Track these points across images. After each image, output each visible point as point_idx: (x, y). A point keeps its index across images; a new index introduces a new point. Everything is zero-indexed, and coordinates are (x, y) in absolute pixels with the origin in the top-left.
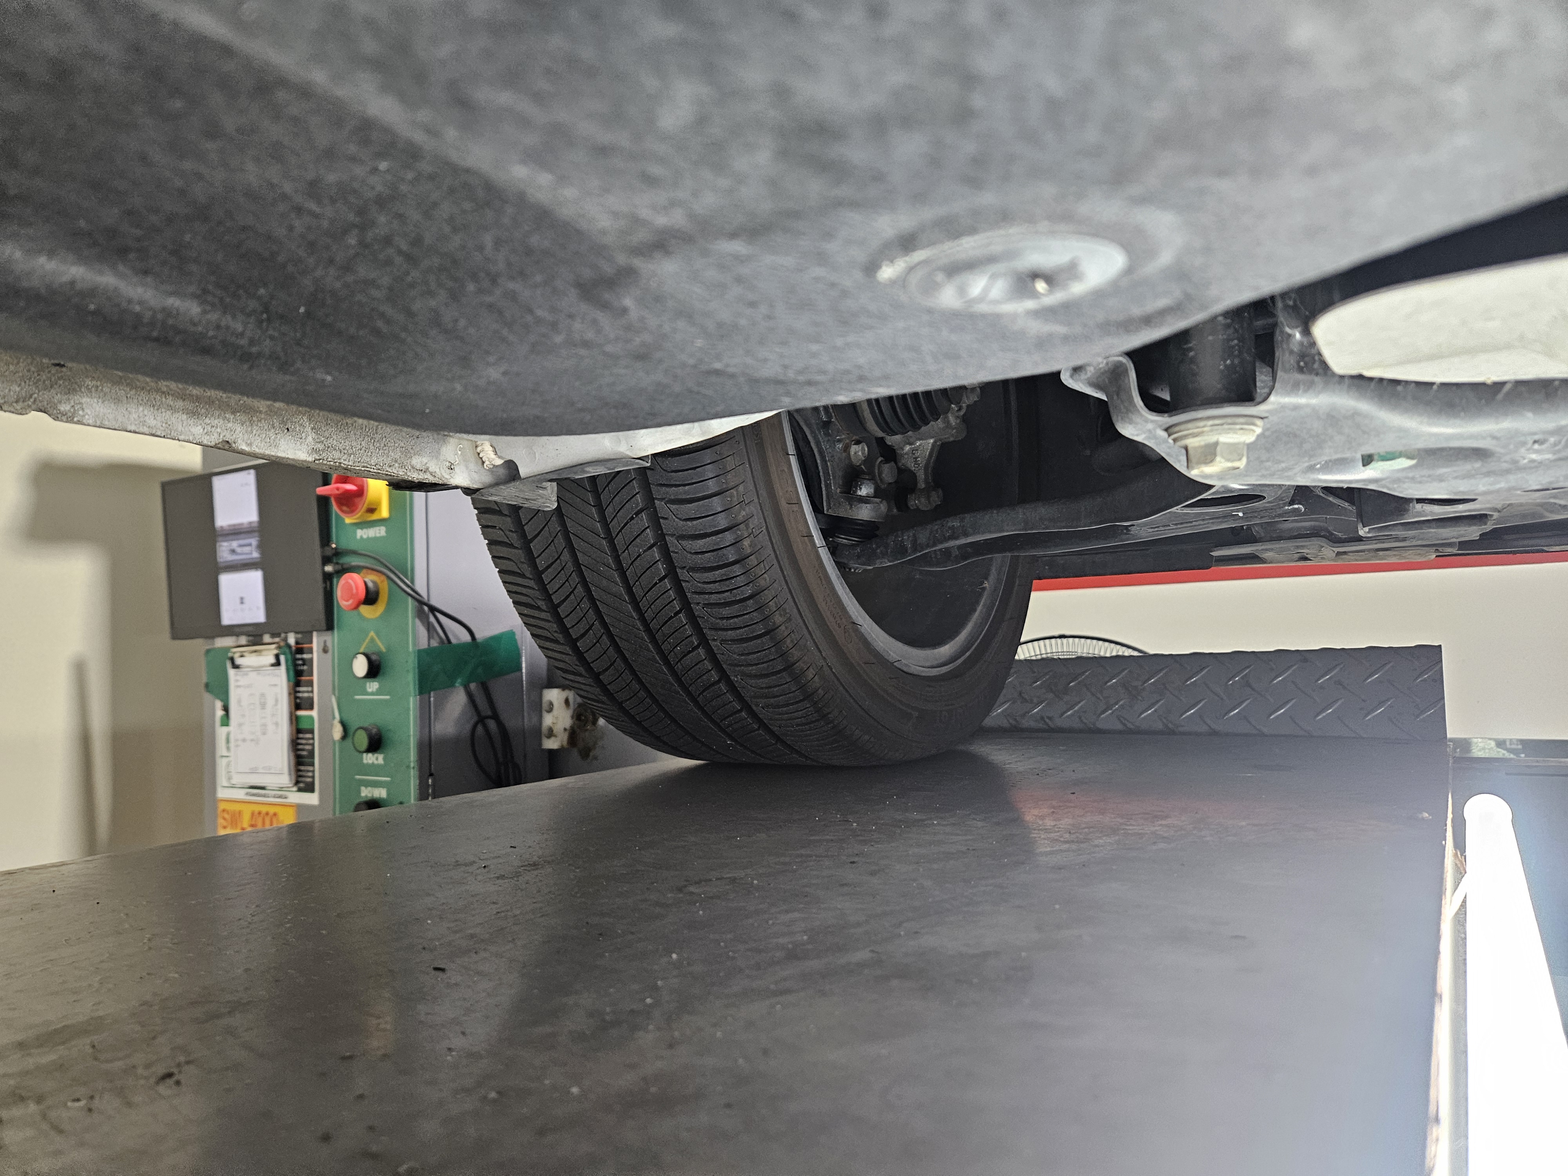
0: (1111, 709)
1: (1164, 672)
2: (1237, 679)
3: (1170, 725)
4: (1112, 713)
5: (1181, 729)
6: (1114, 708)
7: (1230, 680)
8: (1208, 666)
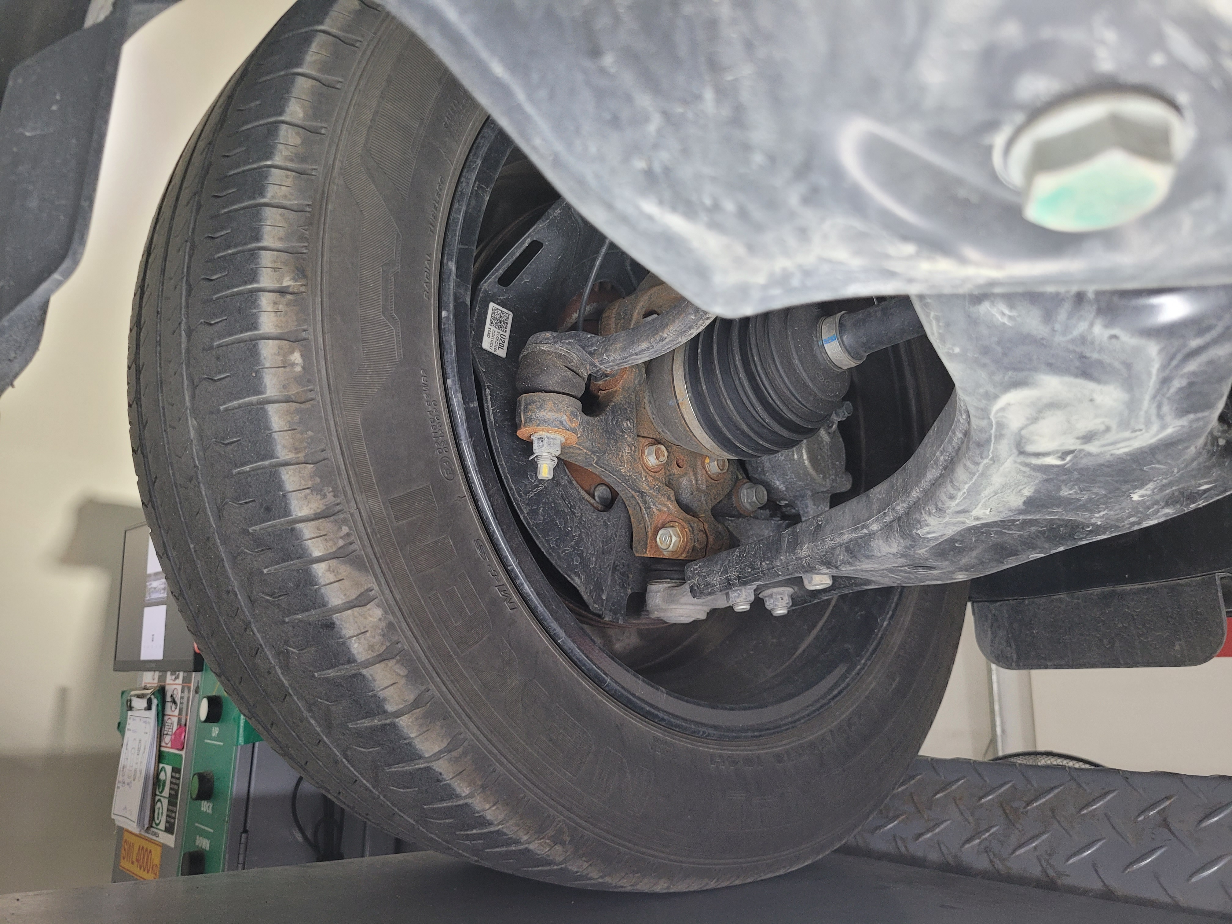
0: (979, 838)
1: (1056, 791)
2: (1152, 813)
3: (1051, 873)
4: (980, 843)
5: (1066, 881)
6: (984, 837)
7: (1139, 815)
8: (1113, 791)
